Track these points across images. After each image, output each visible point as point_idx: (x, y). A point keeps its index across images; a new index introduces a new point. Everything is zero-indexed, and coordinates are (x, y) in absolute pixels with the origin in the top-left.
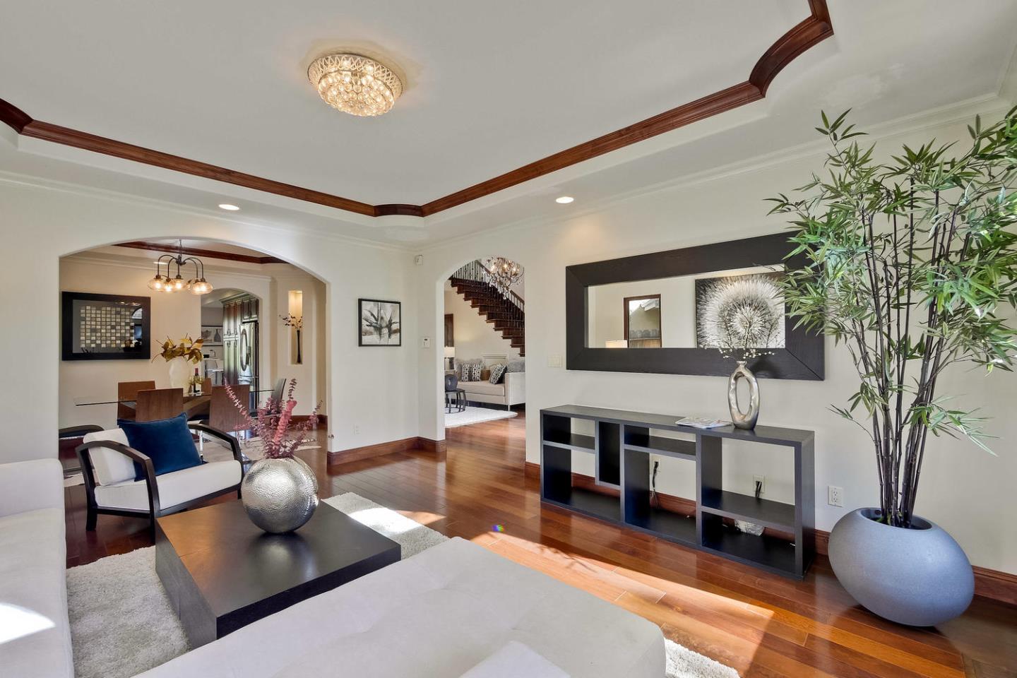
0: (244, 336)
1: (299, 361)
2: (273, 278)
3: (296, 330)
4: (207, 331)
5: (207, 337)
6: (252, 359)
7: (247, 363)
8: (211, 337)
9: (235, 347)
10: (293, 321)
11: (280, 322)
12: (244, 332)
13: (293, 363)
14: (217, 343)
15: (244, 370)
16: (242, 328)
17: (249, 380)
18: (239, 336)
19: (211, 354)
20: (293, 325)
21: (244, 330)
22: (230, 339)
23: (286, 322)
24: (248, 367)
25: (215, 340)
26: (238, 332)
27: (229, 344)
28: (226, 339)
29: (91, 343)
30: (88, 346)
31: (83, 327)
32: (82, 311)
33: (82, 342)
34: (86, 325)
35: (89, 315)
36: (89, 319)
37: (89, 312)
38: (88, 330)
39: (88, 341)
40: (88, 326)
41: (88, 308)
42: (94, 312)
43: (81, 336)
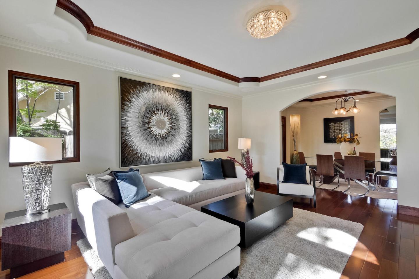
29: (333, 136)
30: (332, 137)
31: (330, 130)
32: (330, 125)
33: (330, 136)
34: (331, 130)
35: (332, 126)
36: (332, 127)
37: (332, 125)
38: (332, 132)
39: (332, 136)
40: (332, 130)
41: (332, 123)
42: (334, 125)
43: (330, 134)
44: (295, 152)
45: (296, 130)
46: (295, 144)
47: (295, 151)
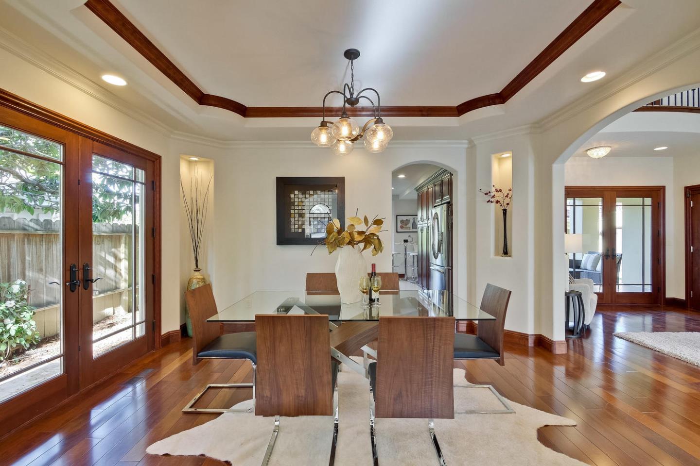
0: (436, 220)
1: (506, 252)
2: (471, 142)
3: (502, 208)
4: (407, 220)
5: (406, 224)
6: (444, 247)
7: (439, 251)
8: (410, 225)
9: (427, 232)
10: (499, 196)
11: (481, 198)
12: (436, 217)
13: (497, 254)
14: (414, 230)
15: (436, 258)
16: (434, 211)
17: (442, 270)
18: (430, 221)
19: (409, 239)
20: (498, 202)
21: (436, 214)
22: (423, 225)
23: (488, 198)
24: (440, 255)
25: (413, 228)
26: (430, 217)
27: (422, 230)
28: (420, 224)
29: (298, 228)
30: (296, 230)
31: (292, 212)
32: (292, 196)
33: (292, 227)
34: (294, 210)
35: (296, 200)
36: (296, 204)
37: (296, 196)
38: (297, 215)
39: (296, 226)
40: (296, 211)
41: (296, 192)
42: (300, 196)
43: (291, 221)
44: (198, 275)
45: (200, 204)
46: (196, 249)
47: (197, 273)
